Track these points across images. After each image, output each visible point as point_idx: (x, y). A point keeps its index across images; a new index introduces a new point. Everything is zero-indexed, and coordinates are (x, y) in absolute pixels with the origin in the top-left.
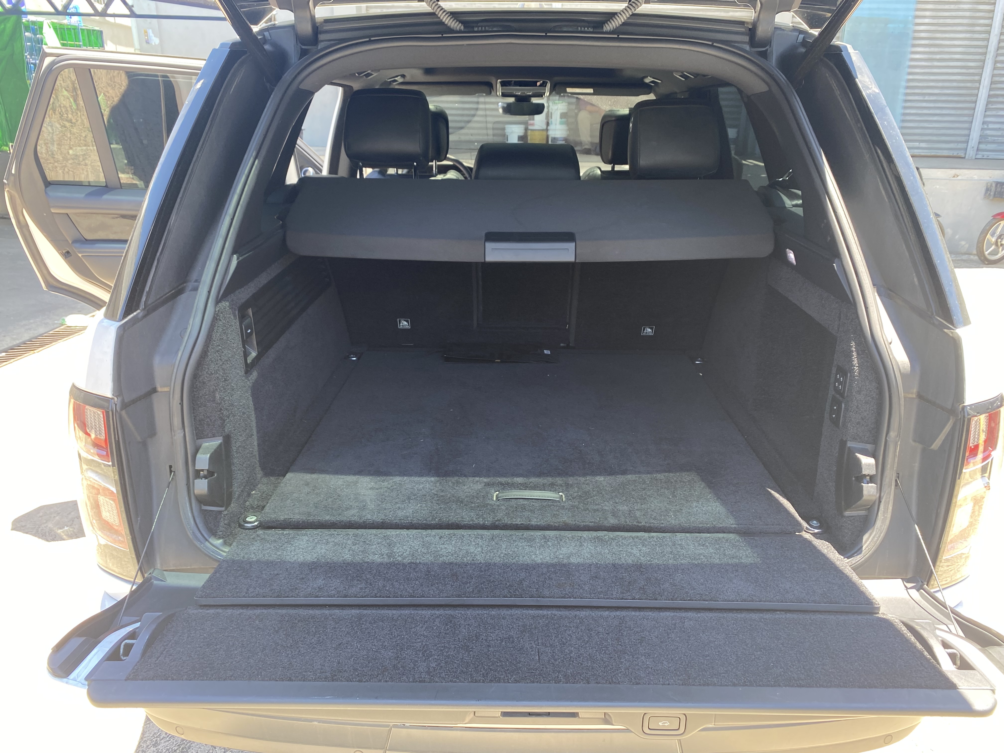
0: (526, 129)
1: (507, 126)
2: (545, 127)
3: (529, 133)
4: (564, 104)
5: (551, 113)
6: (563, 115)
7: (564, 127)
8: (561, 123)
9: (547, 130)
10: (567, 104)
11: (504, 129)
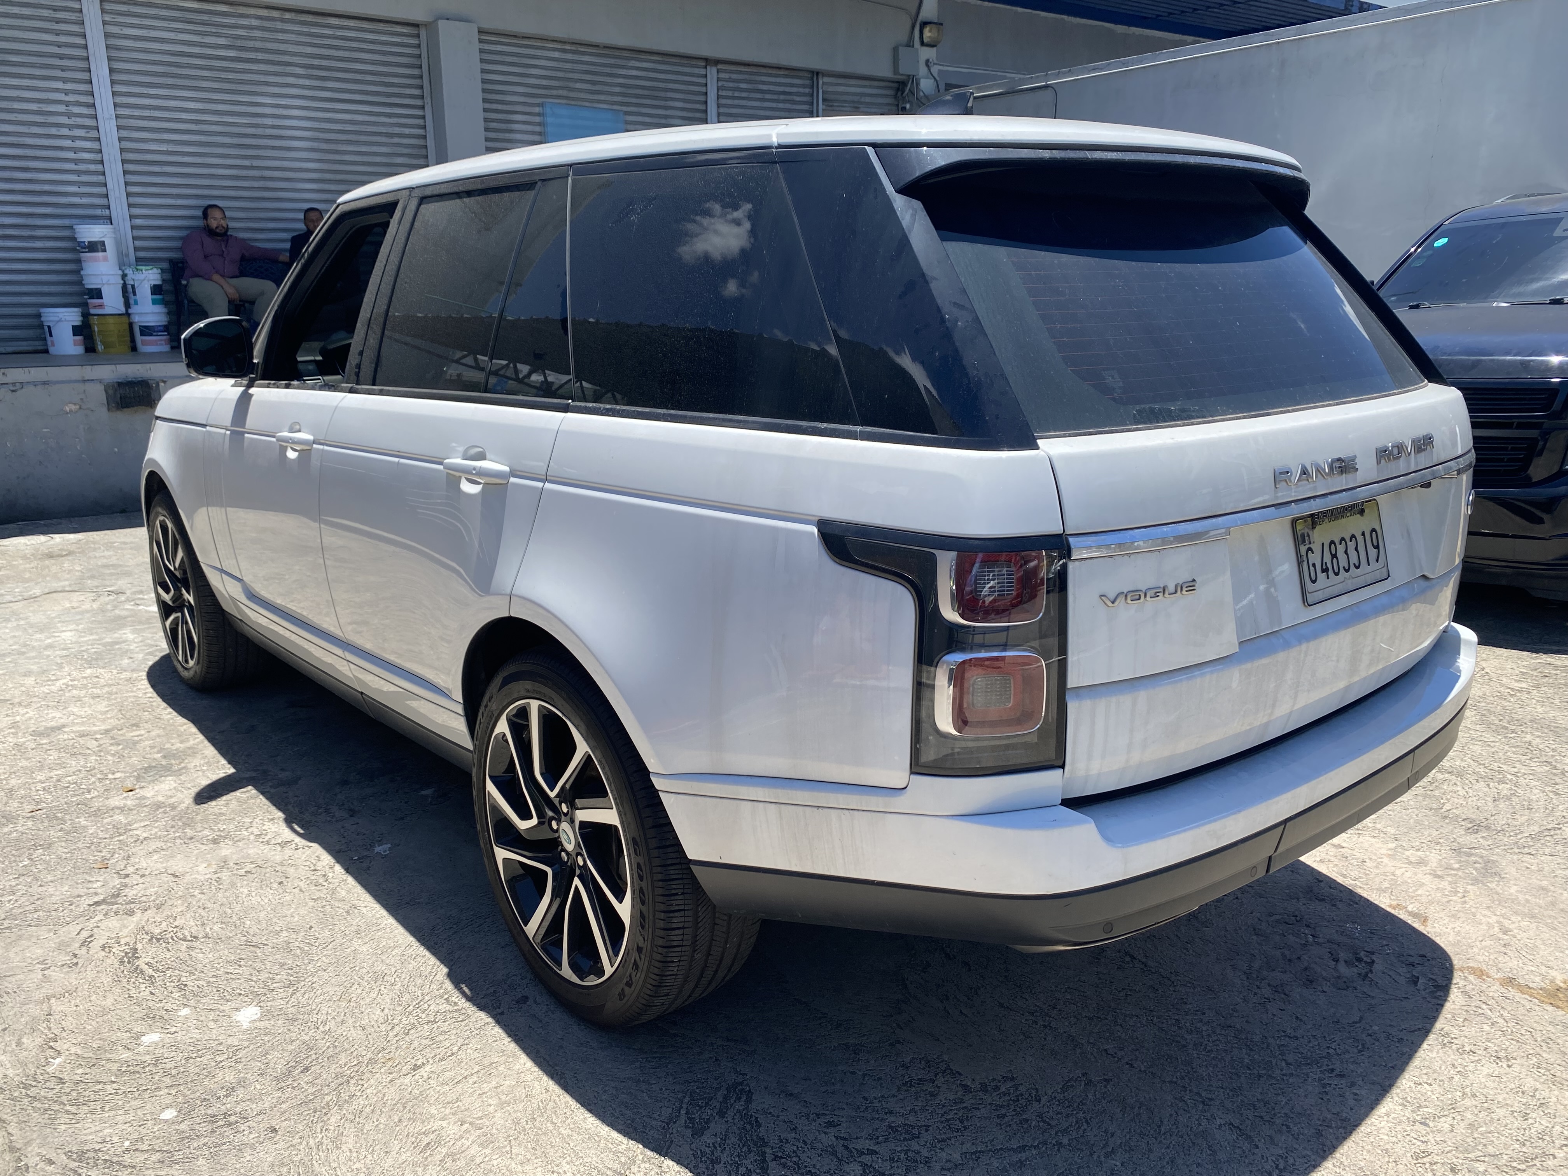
0: (86, 315)
1: (44, 310)
2: (123, 310)
3: (94, 320)
4: (155, 270)
5: (133, 286)
6: (156, 290)
7: (160, 309)
8: (154, 302)
9: (128, 314)
10: (159, 271)
11: (39, 316)
